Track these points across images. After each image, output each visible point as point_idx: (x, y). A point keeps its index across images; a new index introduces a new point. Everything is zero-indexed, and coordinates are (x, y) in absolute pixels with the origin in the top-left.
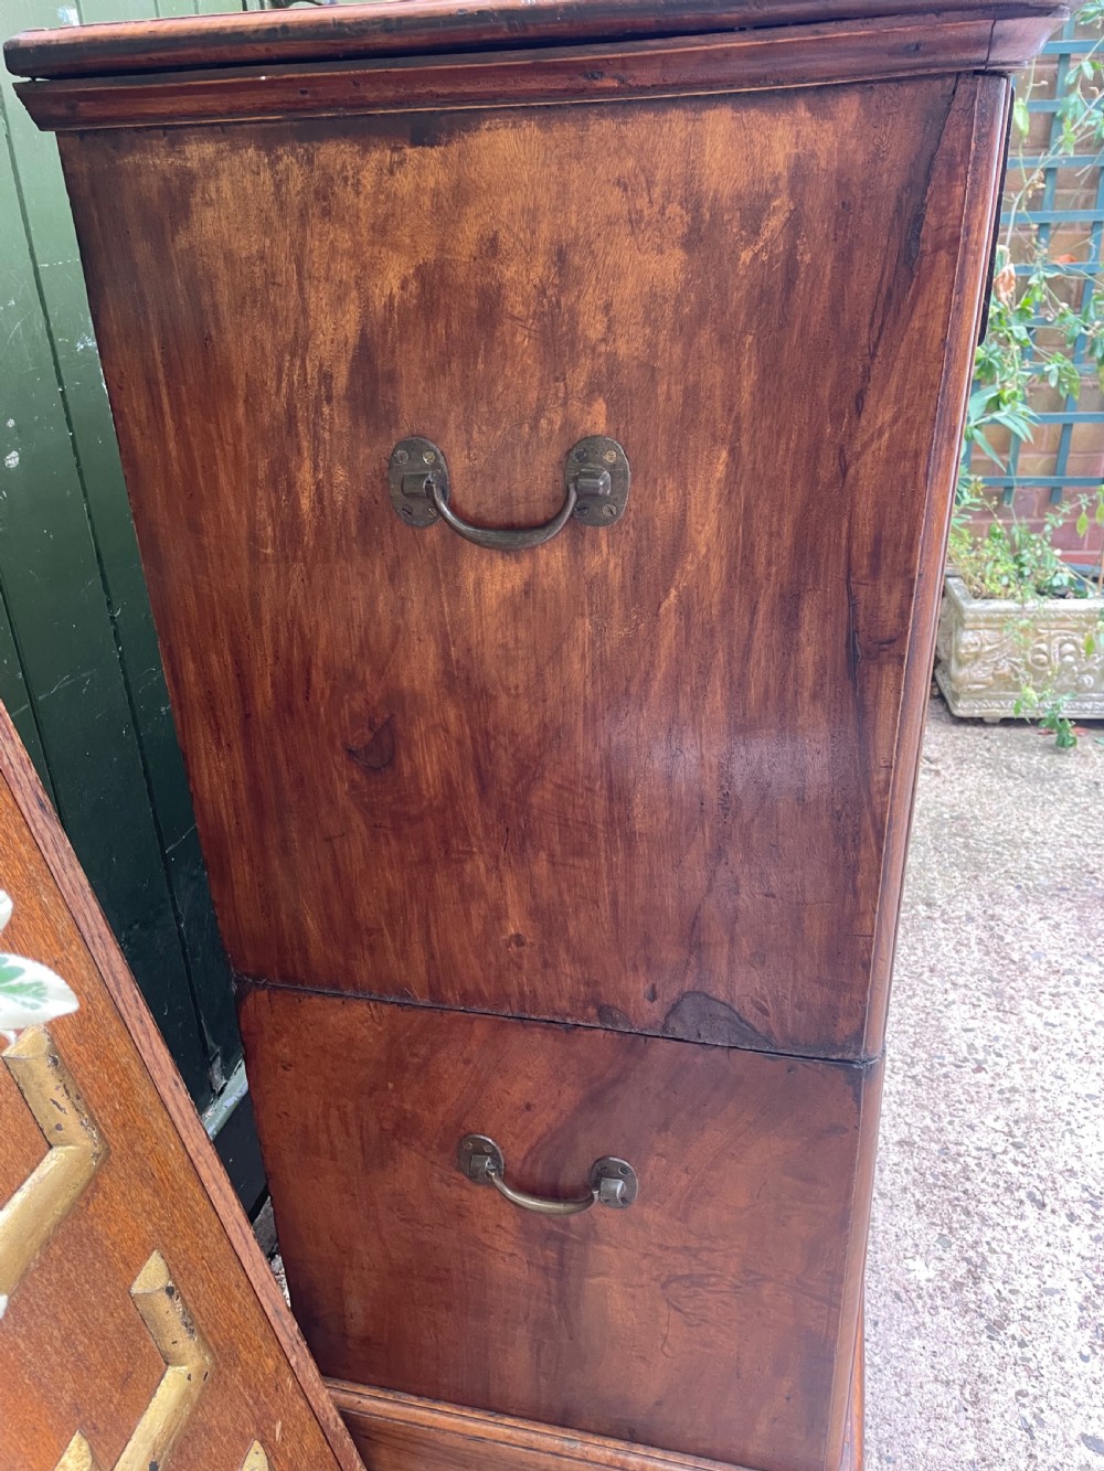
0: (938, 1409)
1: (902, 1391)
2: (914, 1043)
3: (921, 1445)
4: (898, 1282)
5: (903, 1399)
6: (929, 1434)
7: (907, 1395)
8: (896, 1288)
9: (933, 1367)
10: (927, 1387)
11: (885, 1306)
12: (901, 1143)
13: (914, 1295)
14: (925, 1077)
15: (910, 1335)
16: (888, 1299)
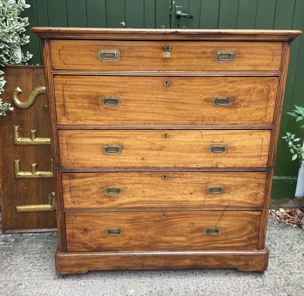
0: (97, 294)
1: (100, 288)
2: (212, 291)
3: (88, 291)
4: (127, 287)
5: (98, 288)
6: (91, 292)
7: (99, 289)
8: (125, 287)
9: (107, 293)
10: (102, 292)
11: (120, 285)
12: (171, 288)
13: (125, 290)
14: (199, 294)
15: (114, 289)
16: (122, 285)
